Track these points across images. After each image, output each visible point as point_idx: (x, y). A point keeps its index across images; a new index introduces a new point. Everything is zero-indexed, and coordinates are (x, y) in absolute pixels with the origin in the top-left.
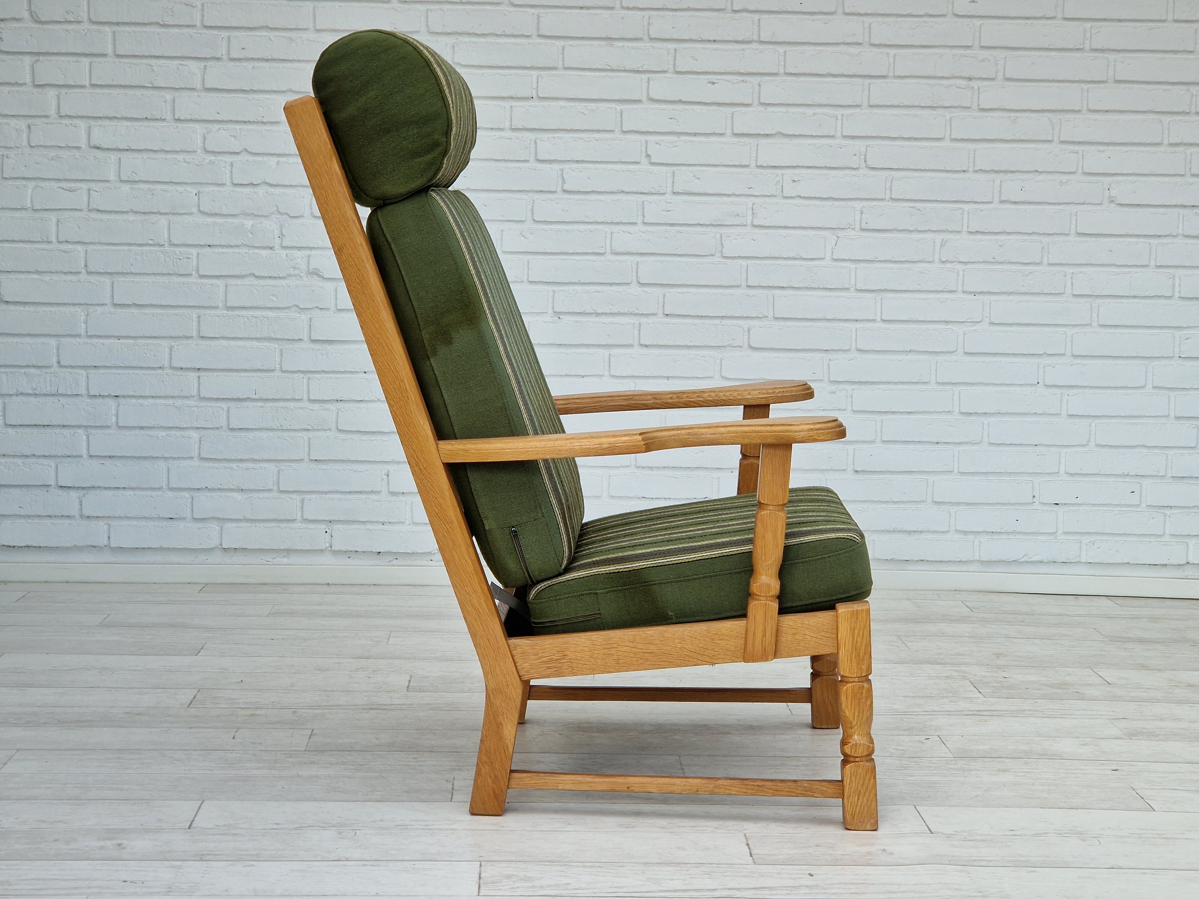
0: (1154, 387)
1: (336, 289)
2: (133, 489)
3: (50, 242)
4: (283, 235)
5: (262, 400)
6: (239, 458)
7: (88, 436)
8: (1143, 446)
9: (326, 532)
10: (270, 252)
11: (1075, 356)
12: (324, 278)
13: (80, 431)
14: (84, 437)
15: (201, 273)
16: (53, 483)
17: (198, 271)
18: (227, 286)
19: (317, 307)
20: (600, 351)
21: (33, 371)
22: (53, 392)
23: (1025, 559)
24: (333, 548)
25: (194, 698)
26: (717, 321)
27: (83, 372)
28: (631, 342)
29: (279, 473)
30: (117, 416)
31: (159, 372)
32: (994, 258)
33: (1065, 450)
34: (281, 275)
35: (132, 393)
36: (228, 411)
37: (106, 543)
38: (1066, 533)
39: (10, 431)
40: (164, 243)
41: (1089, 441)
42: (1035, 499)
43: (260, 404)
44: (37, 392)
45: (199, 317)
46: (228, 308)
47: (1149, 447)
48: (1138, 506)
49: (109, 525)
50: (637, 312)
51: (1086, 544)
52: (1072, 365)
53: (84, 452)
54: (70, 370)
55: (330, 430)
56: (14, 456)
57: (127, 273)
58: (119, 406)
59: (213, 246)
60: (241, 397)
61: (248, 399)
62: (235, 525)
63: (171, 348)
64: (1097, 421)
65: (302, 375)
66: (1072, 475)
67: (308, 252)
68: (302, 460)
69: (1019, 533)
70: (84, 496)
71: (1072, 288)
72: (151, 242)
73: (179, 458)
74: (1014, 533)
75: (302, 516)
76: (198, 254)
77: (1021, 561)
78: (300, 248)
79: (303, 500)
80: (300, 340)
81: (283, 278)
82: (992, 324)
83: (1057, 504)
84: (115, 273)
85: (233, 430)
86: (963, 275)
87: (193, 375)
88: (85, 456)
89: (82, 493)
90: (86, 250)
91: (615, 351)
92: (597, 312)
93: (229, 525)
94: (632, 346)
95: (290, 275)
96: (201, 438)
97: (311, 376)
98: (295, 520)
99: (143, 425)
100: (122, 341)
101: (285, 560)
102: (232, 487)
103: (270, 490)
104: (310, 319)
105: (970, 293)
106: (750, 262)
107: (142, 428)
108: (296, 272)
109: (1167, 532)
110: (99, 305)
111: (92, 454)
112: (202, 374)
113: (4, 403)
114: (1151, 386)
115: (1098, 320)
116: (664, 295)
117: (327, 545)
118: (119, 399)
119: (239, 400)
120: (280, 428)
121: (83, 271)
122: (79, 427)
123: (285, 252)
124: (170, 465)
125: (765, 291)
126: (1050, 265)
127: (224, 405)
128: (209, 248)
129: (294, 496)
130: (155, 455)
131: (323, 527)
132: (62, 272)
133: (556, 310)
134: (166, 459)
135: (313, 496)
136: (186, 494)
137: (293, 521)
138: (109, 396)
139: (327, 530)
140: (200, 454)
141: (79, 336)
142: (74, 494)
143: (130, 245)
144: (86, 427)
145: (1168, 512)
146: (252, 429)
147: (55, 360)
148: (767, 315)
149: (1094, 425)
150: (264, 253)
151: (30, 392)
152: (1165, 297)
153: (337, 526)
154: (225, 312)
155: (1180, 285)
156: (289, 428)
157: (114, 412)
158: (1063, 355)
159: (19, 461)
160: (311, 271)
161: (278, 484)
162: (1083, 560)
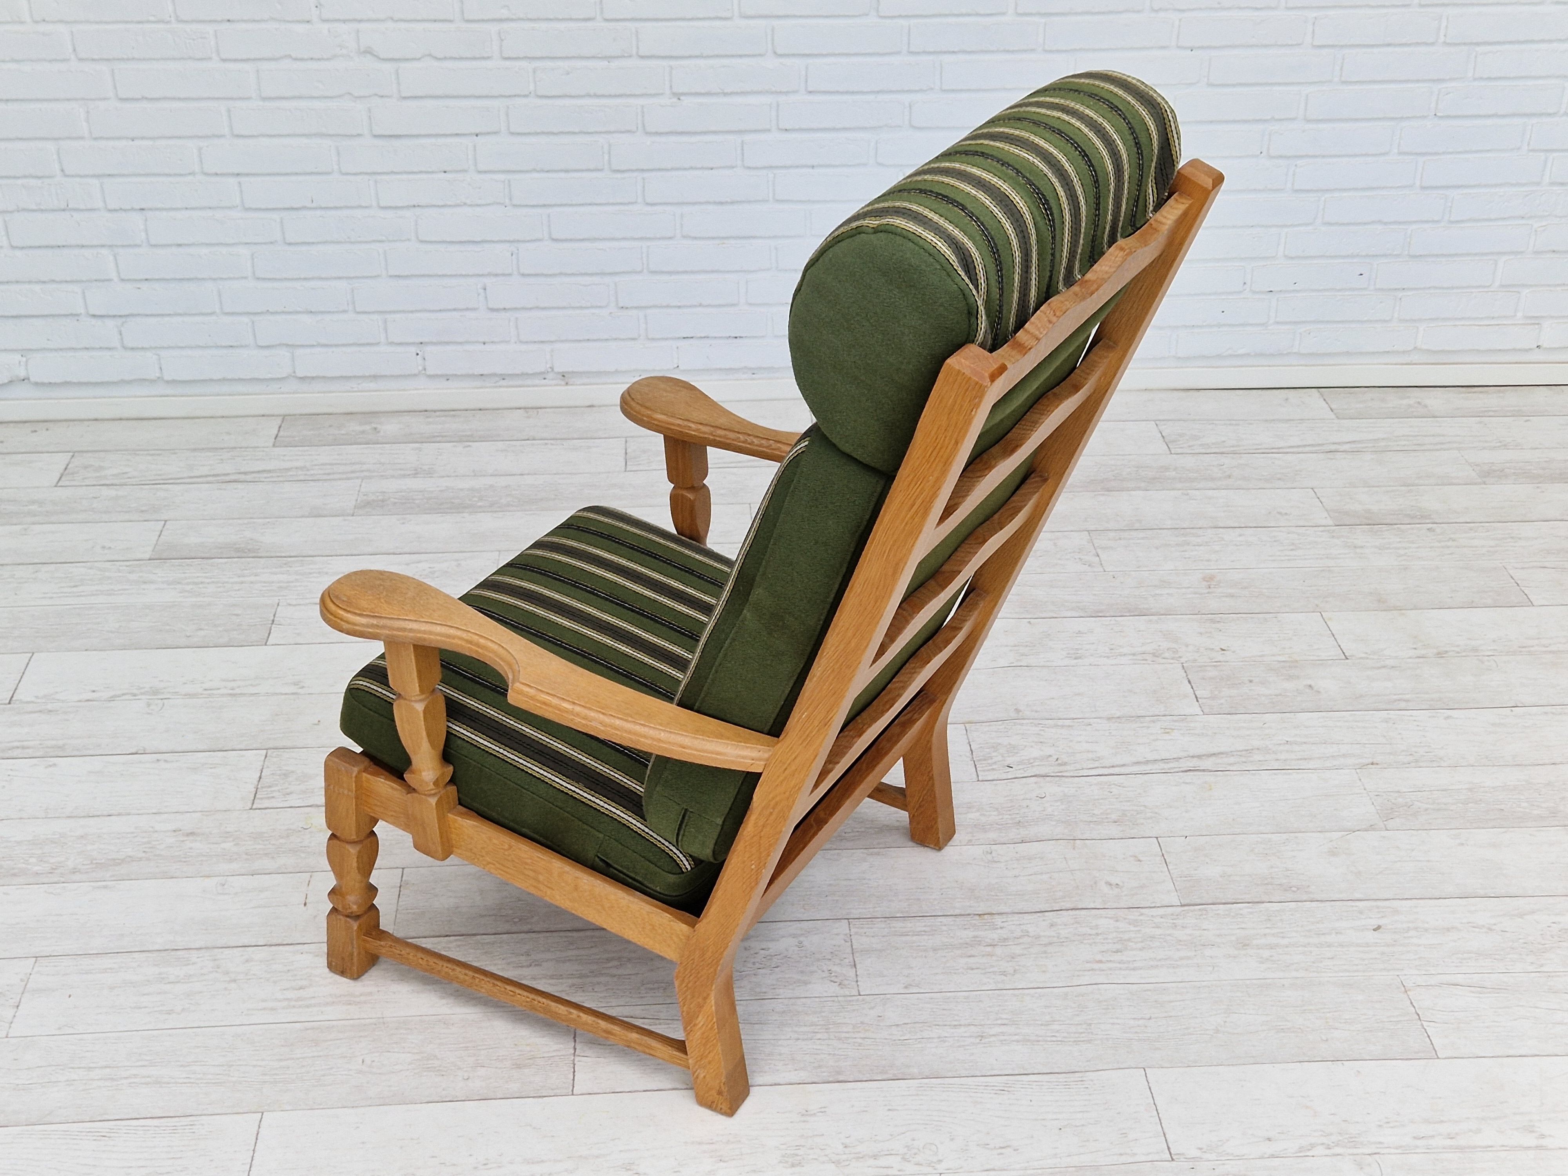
0: (1400, 153)
1: (397, 70)
2: (180, 315)
3: (22, 23)
4: (320, 5)
5: (321, 208)
6: (302, 277)
7: (115, 256)
8: (1380, 222)
9: (417, 354)
10: (307, 26)
11: (1308, 121)
12: (380, 59)
13: (104, 251)
14: (111, 258)
15: (224, 57)
16: (83, 311)
17: (218, 52)
18: (258, 71)
19: (376, 95)
20: (731, 137)
21: (32, 182)
22: (63, 207)
23: (1230, 352)
24: (428, 373)
25: (260, 778)
26: (871, 97)
27: (95, 182)
28: (768, 127)
29: (353, 291)
30: (146, 231)
31: (190, 178)
32: (1219, 3)
33: (1286, 230)
34: (325, 57)
35: (160, 205)
36: (282, 222)
37: (158, 375)
38: (1278, 323)
39: (18, 253)
40: (168, 19)
42: (1245, 286)
43: (319, 213)
44: (42, 207)
45: (229, 111)
46: (264, 99)
47: (1386, 224)
48: (1365, 289)
49: (158, 355)
50: (774, 89)
52: (1304, 131)
53: (113, 275)
54: (78, 180)
55: (409, 240)
56: (30, 282)
57: (128, 59)
58: (146, 220)
59: (233, 21)
60: (295, 206)
61: (304, 208)
62: (308, 350)
63: (200, 149)
64: (1327, 195)
65: (367, 177)
66: (1292, 258)
67: (356, 26)
68: (378, 276)
69: (1224, 325)
70: (122, 325)
71: (1313, 37)
72: (152, 19)
73: (230, 279)
74: (1219, 326)
75: (387, 338)
76: (215, 31)
77: (1224, 354)
78: (344, 21)
79: (385, 321)
80: (359, 135)
81: (328, 59)
82: (1211, 85)
83: (1271, 292)
84: (114, 59)
85: (290, 244)
86: (1179, 26)
87: (232, 180)
88: (116, 279)
89: (119, 321)
90: (72, 32)
91: (747, 138)
92: (726, 91)
93: (299, 352)
94: (769, 130)
95: (334, 57)
96: (252, 255)
97: (379, 177)
98: (379, 343)
99: (179, 243)
100: (137, 142)
101: (372, 385)
102: (299, 309)
103: (345, 311)
104: (369, 110)
105: (1185, 48)
106: (913, 21)
107: (180, 245)
108: (344, 51)
109: (1396, 315)
110: (100, 99)
111: (123, 277)
112: (242, 179)
113: (5, 221)
114: (1396, 151)
115: (1341, 76)
116: (807, 68)
117: (420, 368)
118: (144, 212)
119: (293, 209)
120: (348, 240)
121: (73, 57)
122: (103, 246)
123: (326, 26)
124: (221, 287)
125: (931, 57)
126: (1288, 8)
127: (276, 216)
128: (228, 23)
129: (375, 317)
130: (199, 276)
131: (413, 349)
132: (45, 60)
133: (675, 90)
134: (214, 279)
135: (398, 316)
136: (245, 319)
137: (378, 344)
138: (133, 209)
139: (418, 352)
140: (254, 273)
141: (82, 138)
142: (110, 323)
143: (127, 22)
144: (110, 246)
145: (1400, 294)
146: (313, 243)
147: (57, 167)
148: (933, 86)
149: (1323, 198)
150: (300, 28)
151: (35, 207)
152: (1426, 44)
153: (429, 348)
154: (261, 103)
155: (1447, 27)
156: (359, 239)
157: (142, 227)
158: (1295, 119)
159: (37, 288)
160: (362, 49)
161: (354, 303)
162: (1295, 350)
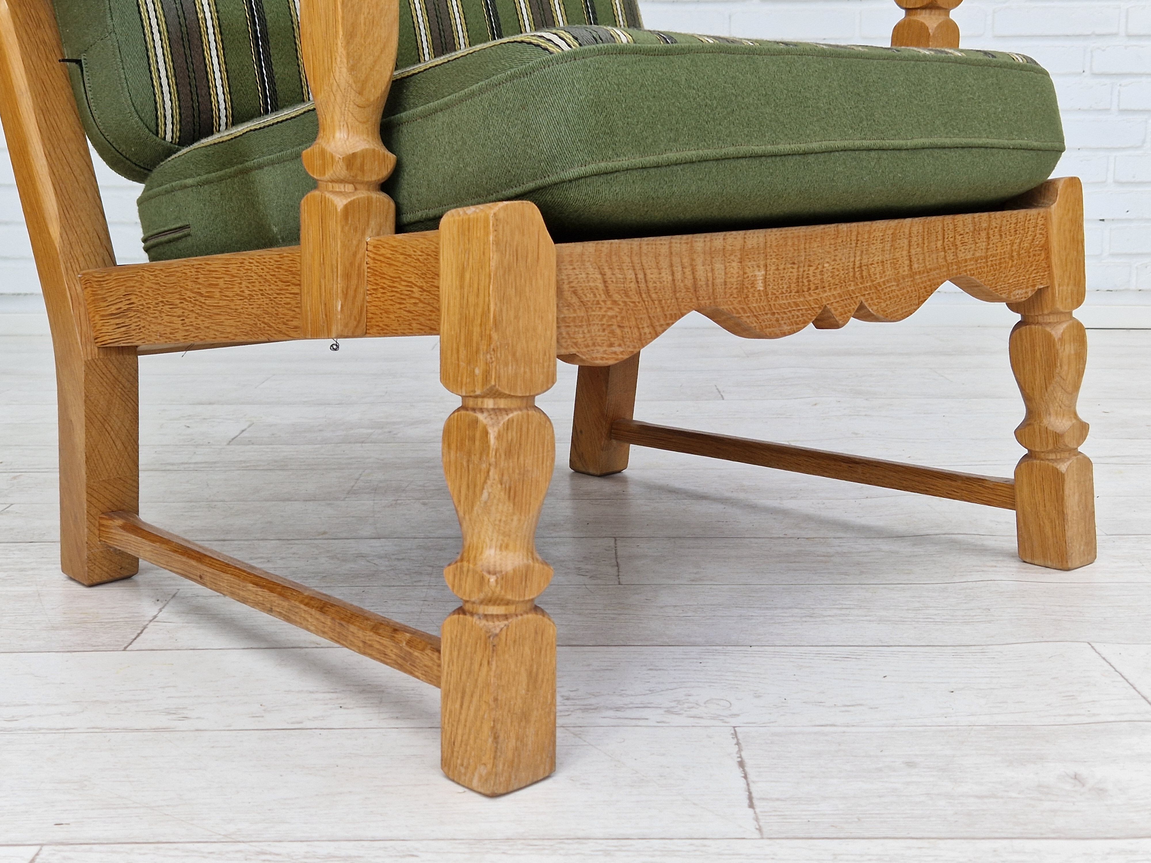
11: (1129, 36)
33: (1114, 154)
38: (1113, 255)
41: (1144, 142)
51: (1137, 268)
52: (1126, 47)
83: (1103, 220)
158: (1116, 35)
